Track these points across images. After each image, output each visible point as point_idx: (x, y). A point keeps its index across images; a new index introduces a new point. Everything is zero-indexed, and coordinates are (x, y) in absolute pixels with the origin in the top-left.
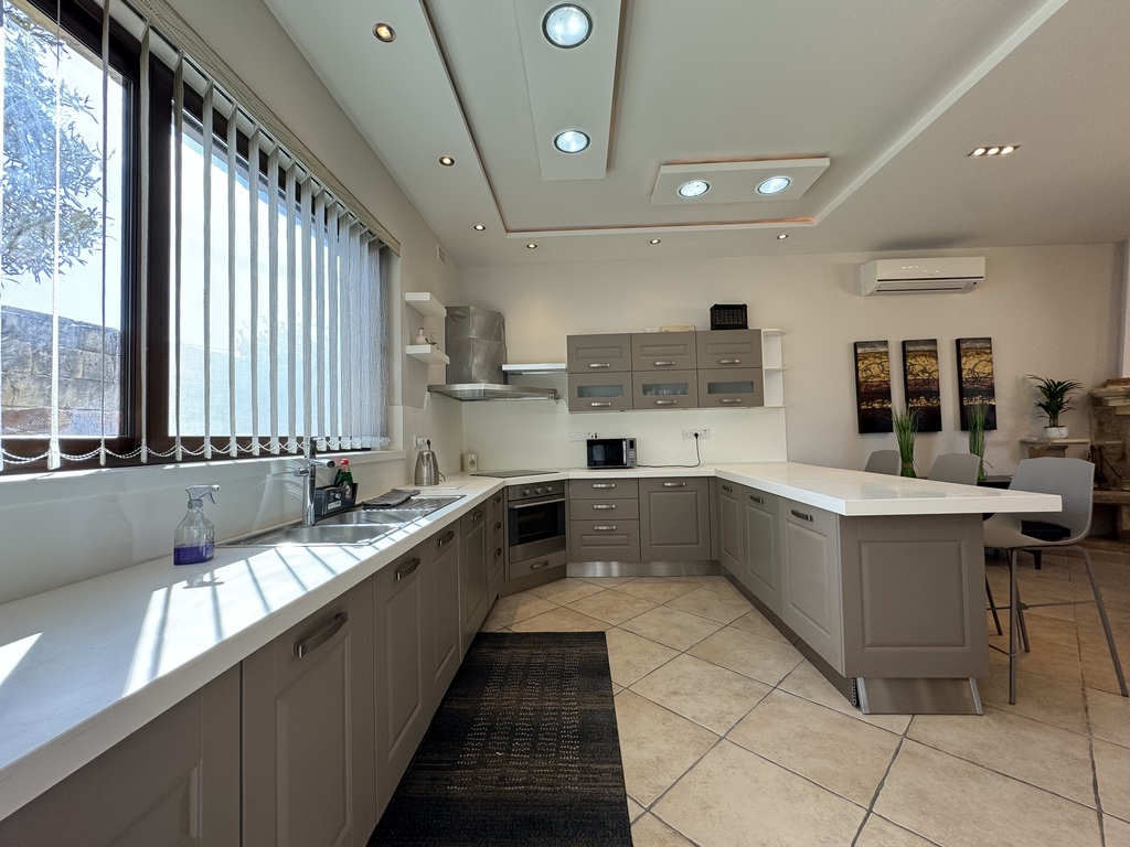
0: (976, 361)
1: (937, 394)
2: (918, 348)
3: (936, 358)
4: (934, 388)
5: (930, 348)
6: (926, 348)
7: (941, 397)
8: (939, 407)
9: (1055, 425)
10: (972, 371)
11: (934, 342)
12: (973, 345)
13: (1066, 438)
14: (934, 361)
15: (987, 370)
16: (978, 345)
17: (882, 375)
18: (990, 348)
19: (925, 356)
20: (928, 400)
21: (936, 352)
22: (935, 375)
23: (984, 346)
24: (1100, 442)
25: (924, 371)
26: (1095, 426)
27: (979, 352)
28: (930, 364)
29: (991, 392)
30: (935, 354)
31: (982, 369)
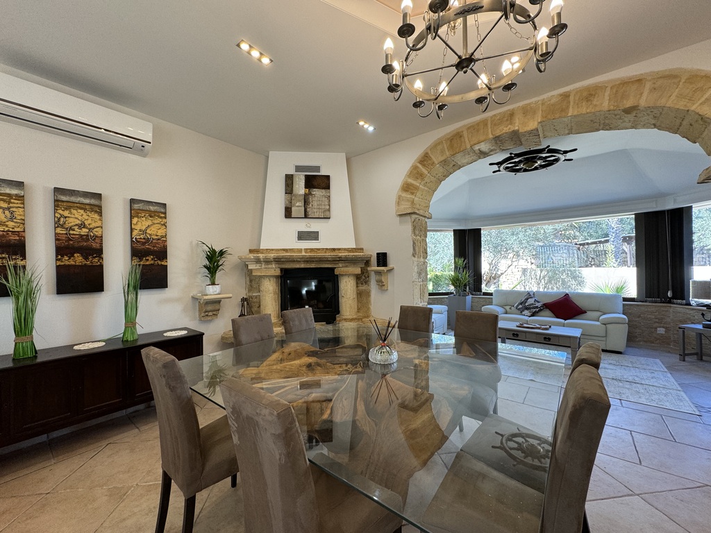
0: (149, 223)
1: (99, 252)
2: (73, 199)
3: (100, 214)
4: (94, 245)
5: (94, 202)
6: (87, 201)
7: (104, 256)
8: (101, 266)
9: (213, 284)
10: (144, 232)
11: (99, 196)
12: (147, 208)
13: (219, 294)
14: (96, 216)
15: (160, 233)
16: (152, 208)
17: (11, 224)
18: (165, 213)
19: (85, 210)
20: (86, 258)
21: (100, 207)
22: (97, 232)
23: (158, 211)
24: (251, 294)
25: (82, 226)
26: (248, 283)
27: (152, 215)
28: (90, 219)
29: (162, 254)
30: (98, 210)
31: (155, 231)
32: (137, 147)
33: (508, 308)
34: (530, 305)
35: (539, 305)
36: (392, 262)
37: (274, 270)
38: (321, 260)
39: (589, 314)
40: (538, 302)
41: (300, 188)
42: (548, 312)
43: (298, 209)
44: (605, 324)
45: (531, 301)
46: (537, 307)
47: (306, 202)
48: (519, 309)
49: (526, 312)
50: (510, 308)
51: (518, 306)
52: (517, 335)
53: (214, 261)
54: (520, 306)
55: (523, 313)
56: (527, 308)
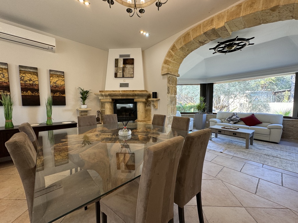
0: (57, 79)
1: (38, 90)
2: (26, 70)
3: (37, 75)
4: (36, 88)
5: (35, 71)
6: (32, 70)
7: (40, 92)
8: (39, 96)
9: (84, 104)
10: (55, 83)
11: (36, 69)
12: (56, 73)
13: (86, 108)
14: (36, 76)
15: (62, 83)
16: (58, 73)
17: (3, 79)
18: (64, 76)
19: (31, 74)
20: (33, 93)
21: (37, 73)
22: (37, 83)
23: (61, 75)
24: (102, 109)
25: (30, 80)
26: (101, 105)
27: (58, 76)
28: (34, 78)
29: (63, 92)
30: (36, 74)
31: (60, 83)
32: (50, 49)
33: (223, 120)
34: (234, 119)
35: (238, 119)
36: (159, 96)
37: (109, 99)
38: (127, 95)
39: (263, 124)
40: (238, 117)
41: (121, 65)
42: (242, 123)
43: (120, 74)
44: (270, 129)
45: (234, 117)
46: (237, 120)
47: (123, 71)
48: (228, 121)
49: (231, 122)
50: (224, 120)
51: (228, 119)
52: (221, 132)
53: (84, 95)
54: (229, 119)
55: (230, 122)
56: (232, 120)
